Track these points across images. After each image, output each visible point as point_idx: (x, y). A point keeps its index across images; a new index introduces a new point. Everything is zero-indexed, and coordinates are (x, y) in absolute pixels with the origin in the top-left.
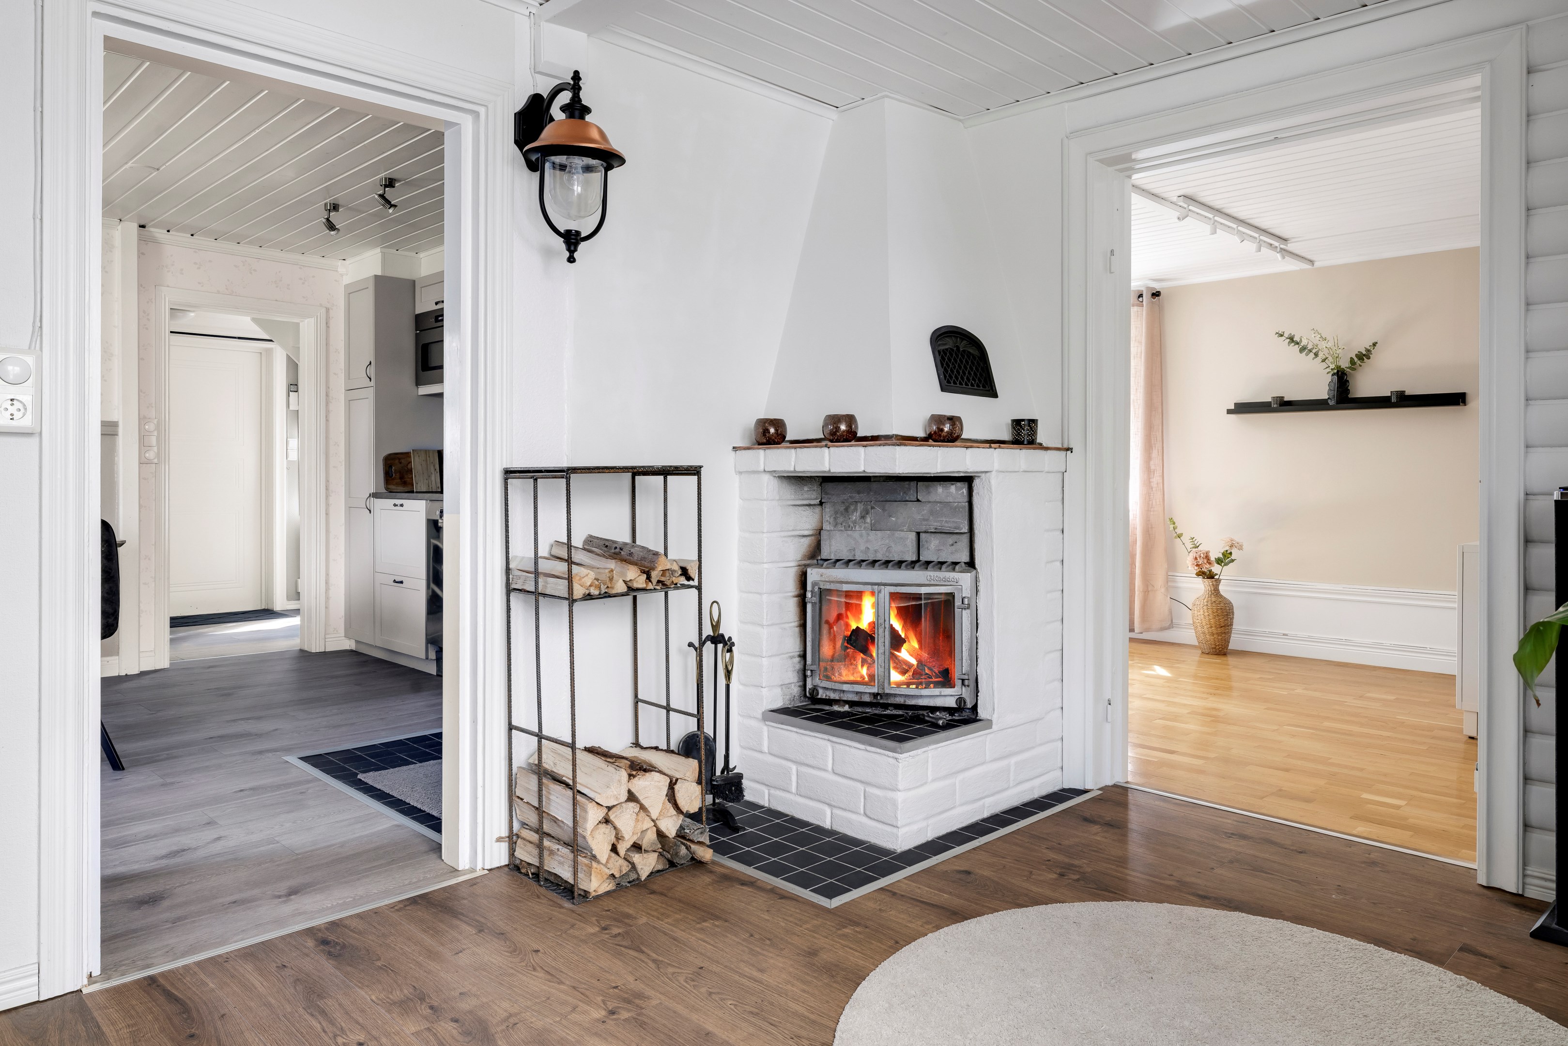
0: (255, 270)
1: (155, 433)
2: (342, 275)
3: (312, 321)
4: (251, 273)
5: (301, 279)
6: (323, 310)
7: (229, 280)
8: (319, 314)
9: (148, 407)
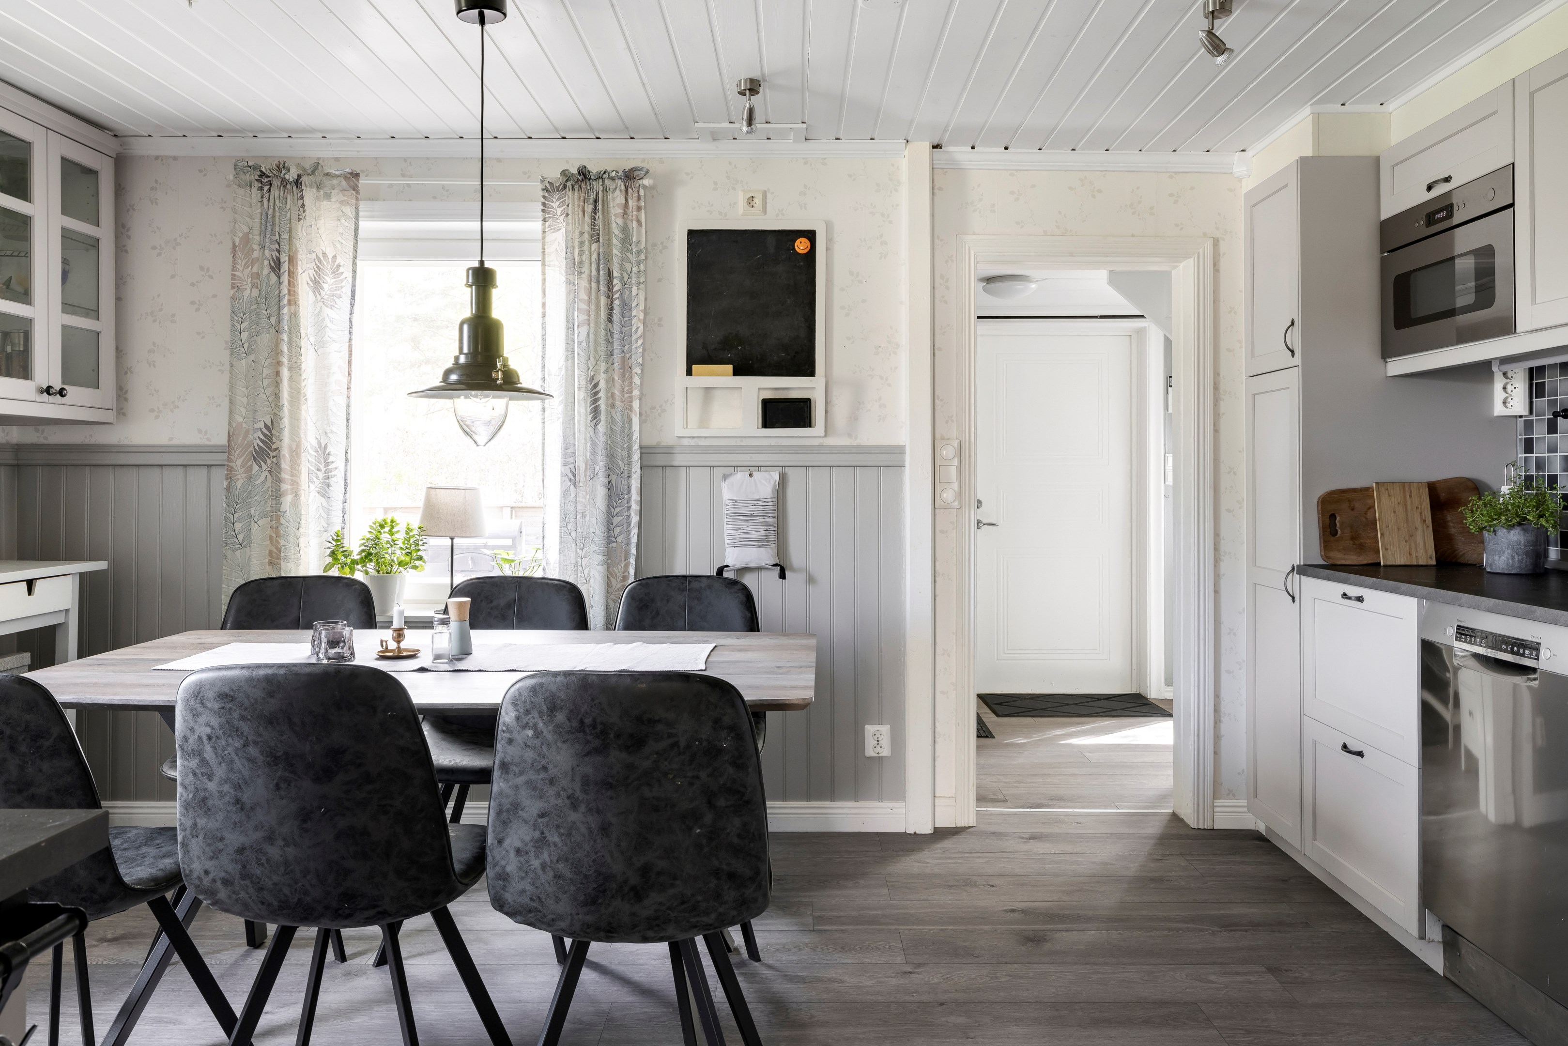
0: (1100, 191)
1: (956, 462)
2: (1240, 180)
3: (1190, 263)
4: (1094, 196)
5: (1171, 195)
6: (1209, 244)
7: (1060, 213)
8: (1201, 251)
9: (947, 422)
